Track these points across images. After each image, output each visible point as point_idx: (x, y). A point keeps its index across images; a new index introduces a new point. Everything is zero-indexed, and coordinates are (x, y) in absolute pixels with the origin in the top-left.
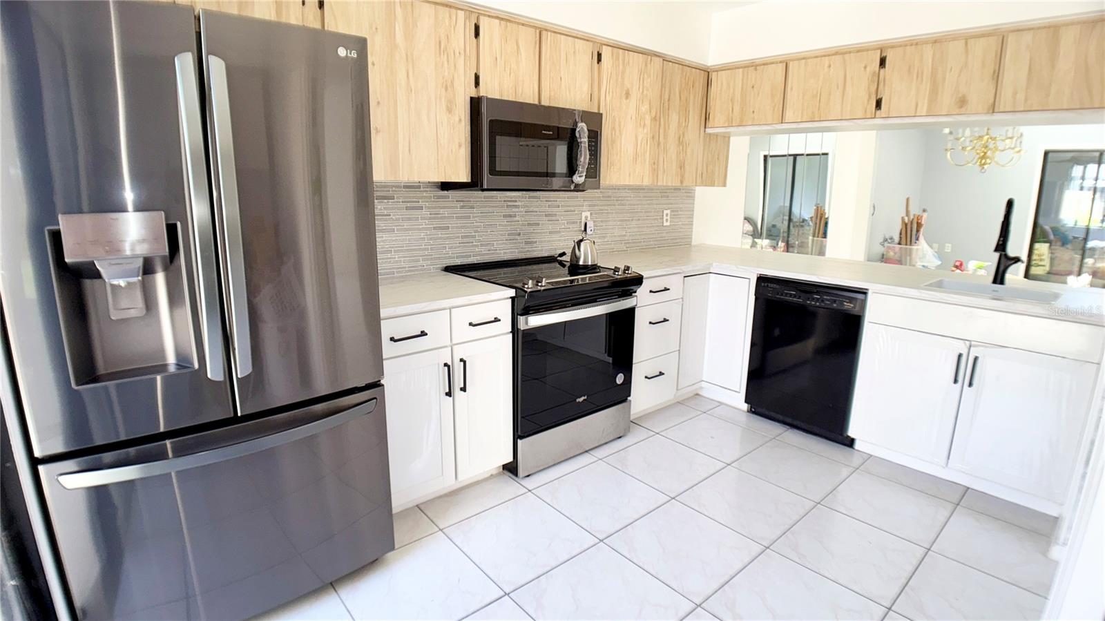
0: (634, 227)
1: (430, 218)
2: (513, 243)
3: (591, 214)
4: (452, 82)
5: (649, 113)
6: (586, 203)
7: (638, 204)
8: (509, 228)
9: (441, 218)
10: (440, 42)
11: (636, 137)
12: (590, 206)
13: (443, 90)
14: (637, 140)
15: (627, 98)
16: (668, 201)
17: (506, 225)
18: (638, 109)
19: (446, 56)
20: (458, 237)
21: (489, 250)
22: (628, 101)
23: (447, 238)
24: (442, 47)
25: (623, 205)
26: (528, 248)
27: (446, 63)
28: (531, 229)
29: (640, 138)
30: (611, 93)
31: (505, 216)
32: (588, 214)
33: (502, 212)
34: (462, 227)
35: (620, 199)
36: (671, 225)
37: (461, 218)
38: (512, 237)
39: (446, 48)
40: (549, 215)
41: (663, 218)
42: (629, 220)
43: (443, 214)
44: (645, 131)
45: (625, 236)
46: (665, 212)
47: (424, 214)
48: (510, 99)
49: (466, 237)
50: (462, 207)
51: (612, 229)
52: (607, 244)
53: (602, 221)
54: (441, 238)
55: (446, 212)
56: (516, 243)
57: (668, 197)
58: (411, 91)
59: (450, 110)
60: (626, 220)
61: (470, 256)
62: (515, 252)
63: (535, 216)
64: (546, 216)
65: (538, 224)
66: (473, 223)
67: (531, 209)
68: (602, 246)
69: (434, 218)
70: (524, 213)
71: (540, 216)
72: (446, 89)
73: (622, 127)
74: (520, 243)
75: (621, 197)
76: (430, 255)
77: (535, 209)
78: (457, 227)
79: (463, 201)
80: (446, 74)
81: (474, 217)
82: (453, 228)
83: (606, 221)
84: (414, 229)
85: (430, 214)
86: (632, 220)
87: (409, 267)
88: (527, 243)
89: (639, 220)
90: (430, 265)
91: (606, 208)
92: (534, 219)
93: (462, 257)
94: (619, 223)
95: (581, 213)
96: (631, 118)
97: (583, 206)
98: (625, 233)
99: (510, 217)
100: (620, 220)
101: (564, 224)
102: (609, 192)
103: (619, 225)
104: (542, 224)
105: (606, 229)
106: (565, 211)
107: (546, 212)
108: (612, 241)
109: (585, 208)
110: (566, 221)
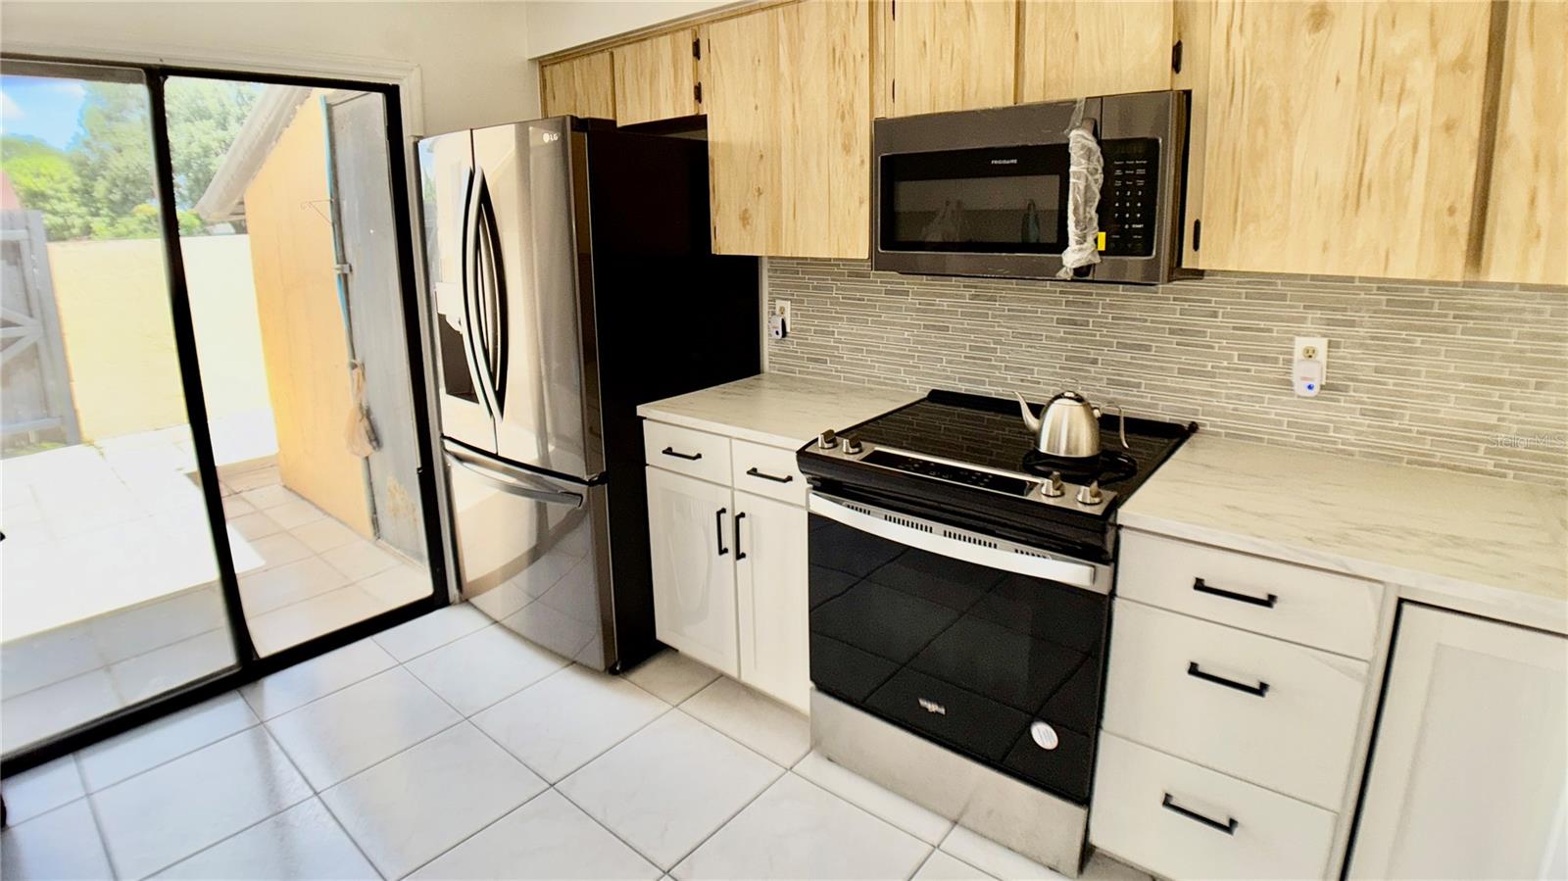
0: (1548, 411)
1: (918, 310)
3: (1330, 345)
4: (851, 105)
5: (1426, 49)
6: (1318, 314)
9: (937, 311)
10: (834, 50)
11: (1361, 132)
12: (1329, 322)
13: (839, 121)
14: (1363, 142)
17: (1062, 340)
18: (1369, 53)
19: (842, 68)
20: (964, 347)
21: (1022, 380)
22: (1323, 33)
23: (946, 345)
24: (837, 56)
25: (1489, 333)
27: (842, 79)
29: (1377, 138)
30: (1248, 27)
31: (1060, 322)
32: (1318, 344)
33: (1055, 314)
34: (972, 331)
35: (1479, 313)
37: (971, 314)
39: (843, 55)
40: (1182, 332)
42: (1518, 384)
43: (939, 305)
45: (1494, 428)
47: (910, 303)
48: (951, 109)
50: (974, 297)
51: (1430, 397)
52: (1404, 439)
53: (1379, 371)
54: (934, 344)
55: (944, 303)
58: (798, 132)
59: (847, 149)
60: (1499, 382)
61: (983, 383)
63: (1139, 329)
64: (1172, 332)
65: (1148, 348)
66: (993, 326)
67: (1127, 313)
68: (1373, 438)
69: (925, 311)
71: (1156, 330)
72: (843, 118)
74: (1094, 379)
76: (915, 367)
77: (1138, 315)
78: (963, 330)
79: (976, 287)
80: (843, 94)
82: (955, 329)
83: (1402, 373)
84: (894, 324)
85: (920, 304)
86: (1539, 386)
87: (885, 378)
90: (916, 383)
91: (1404, 334)
92: (1135, 337)
93: (969, 381)
94: (1462, 386)
95: (1292, 340)
96: (1338, 81)
97: (1303, 320)
98: (1493, 420)
99: (1074, 323)
100: (1475, 380)
101: (1229, 358)
102: (1422, 291)
103: (1466, 392)
104: (1160, 349)
105: (1400, 394)
106: (1234, 328)
107: (1172, 323)
108: (1424, 433)
109: (1308, 326)
110: (1236, 353)
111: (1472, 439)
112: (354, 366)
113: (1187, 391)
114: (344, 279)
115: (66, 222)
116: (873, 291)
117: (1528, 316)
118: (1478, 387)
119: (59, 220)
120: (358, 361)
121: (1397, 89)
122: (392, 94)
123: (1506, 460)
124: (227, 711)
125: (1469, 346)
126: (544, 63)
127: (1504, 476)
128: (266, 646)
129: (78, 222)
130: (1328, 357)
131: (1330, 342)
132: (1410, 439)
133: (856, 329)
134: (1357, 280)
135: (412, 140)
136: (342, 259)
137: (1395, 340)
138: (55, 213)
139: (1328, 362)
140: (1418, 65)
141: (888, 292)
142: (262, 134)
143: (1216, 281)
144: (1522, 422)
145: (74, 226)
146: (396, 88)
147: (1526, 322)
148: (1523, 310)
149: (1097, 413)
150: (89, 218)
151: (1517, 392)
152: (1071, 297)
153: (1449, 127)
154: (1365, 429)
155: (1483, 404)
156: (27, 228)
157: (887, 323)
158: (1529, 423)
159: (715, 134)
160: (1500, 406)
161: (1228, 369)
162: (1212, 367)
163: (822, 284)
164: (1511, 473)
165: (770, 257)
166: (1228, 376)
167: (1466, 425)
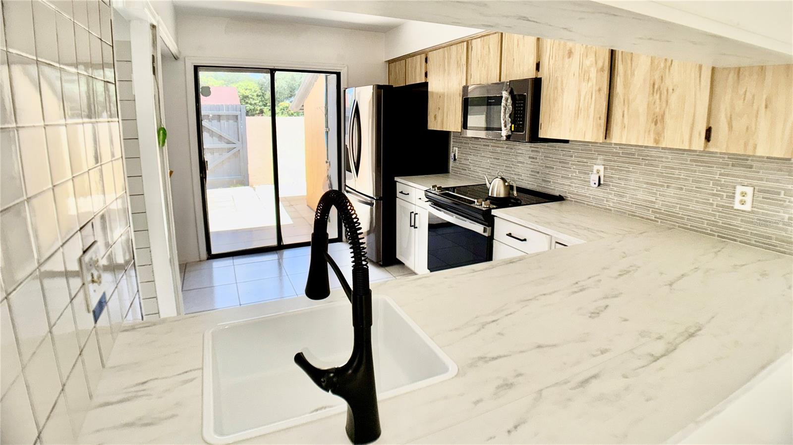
0: (671, 197)
2: (534, 178)
3: (605, 168)
4: (461, 81)
5: (594, 64)
6: (601, 157)
7: (679, 169)
8: (532, 166)
10: (458, 62)
11: (579, 92)
12: (605, 160)
14: (579, 95)
15: (569, 57)
16: (749, 174)
18: (581, 65)
19: (460, 68)
21: (519, 179)
22: (571, 59)
24: (458, 64)
25: (652, 165)
26: (544, 184)
27: (459, 72)
28: (547, 171)
29: (583, 94)
30: (554, 57)
31: (530, 158)
32: (601, 168)
34: (506, 160)
35: (648, 158)
36: (752, 212)
38: (533, 173)
40: (563, 163)
41: (734, 197)
42: (662, 186)
44: (590, 84)
45: (654, 203)
46: (739, 189)
49: (508, 167)
51: (635, 190)
52: (627, 205)
53: (619, 179)
54: (496, 164)
55: (499, 150)
56: (536, 179)
57: (751, 167)
60: (656, 185)
62: (534, 185)
63: (551, 161)
64: (560, 162)
65: (553, 168)
66: (512, 159)
68: (618, 205)
70: (543, 158)
71: (556, 162)
72: (459, 85)
73: (564, 85)
74: (538, 179)
75: (651, 156)
78: (504, 160)
80: (460, 77)
81: (512, 155)
83: (626, 180)
84: (486, 157)
86: (668, 187)
88: (543, 181)
89: (681, 189)
91: (627, 165)
92: (550, 164)
94: (645, 186)
95: (593, 166)
96: (574, 75)
97: (597, 159)
98: (653, 199)
99: (533, 158)
100: (647, 183)
101: (575, 172)
102: (632, 149)
103: (646, 188)
104: (556, 169)
105: (625, 188)
106: (578, 162)
107: (560, 159)
108: (633, 204)
109: (599, 161)
110: (578, 171)
111: (647, 207)
112: (327, 162)
113: (564, 184)
114: (327, 133)
115: (255, 108)
116: (480, 145)
117: (664, 160)
118: (650, 187)
119: (252, 107)
120: (328, 161)
121: (588, 78)
122: (338, 75)
123: (658, 216)
124: (272, 258)
125: (646, 170)
126: (390, 62)
127: (657, 222)
128: (286, 241)
129: (259, 108)
130: (604, 173)
131: (605, 167)
132: (629, 206)
133: (475, 158)
134: (613, 144)
135: (344, 89)
136: (327, 127)
137: (624, 167)
138: (251, 104)
139: (604, 175)
140: (592, 69)
141: (484, 145)
142: (308, 83)
143: (573, 144)
144: (663, 201)
145: (257, 110)
146: (340, 73)
147: (662, 161)
148: (662, 157)
149: (506, 184)
150: (263, 107)
151: (661, 189)
152: (533, 149)
153: (600, 90)
154: (615, 201)
155: (650, 193)
156: (240, 111)
157: (484, 157)
158: (665, 201)
159: (431, 88)
160: (655, 194)
161: (576, 176)
162: (571, 176)
163: (467, 142)
164: (660, 221)
165: (453, 132)
166: (575, 179)
167: (646, 201)
